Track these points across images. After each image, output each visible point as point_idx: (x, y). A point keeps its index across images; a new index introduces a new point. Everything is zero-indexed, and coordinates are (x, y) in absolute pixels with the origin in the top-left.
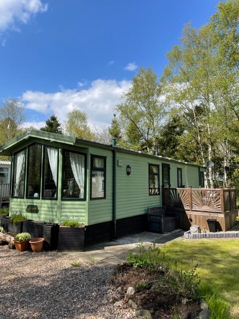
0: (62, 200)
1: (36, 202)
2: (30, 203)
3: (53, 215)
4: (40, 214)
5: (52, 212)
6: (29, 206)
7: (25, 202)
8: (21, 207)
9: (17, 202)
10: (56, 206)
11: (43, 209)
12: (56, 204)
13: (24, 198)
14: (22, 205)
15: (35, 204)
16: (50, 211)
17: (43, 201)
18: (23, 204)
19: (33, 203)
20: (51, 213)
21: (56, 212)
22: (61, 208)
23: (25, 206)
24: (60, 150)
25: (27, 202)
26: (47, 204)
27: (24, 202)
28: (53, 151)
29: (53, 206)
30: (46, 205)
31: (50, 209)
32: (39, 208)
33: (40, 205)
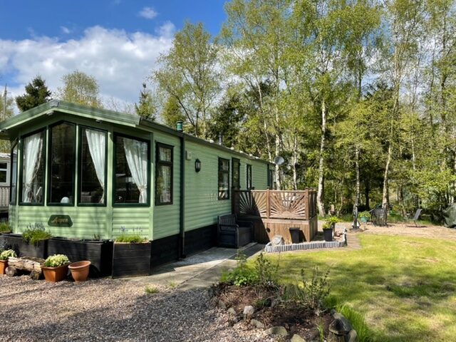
0: (114, 206)
1: (67, 211)
2: (57, 211)
3: (99, 228)
4: (76, 228)
5: (98, 223)
6: (52, 218)
7: (47, 211)
8: (38, 218)
9: (31, 211)
10: (104, 215)
11: (80, 220)
12: (104, 212)
13: (43, 205)
14: (40, 216)
15: (65, 214)
16: (93, 223)
17: (81, 209)
18: (43, 214)
19: (62, 211)
20: (96, 225)
21: (105, 224)
22: (112, 217)
23: (47, 216)
24: (109, 133)
25: (51, 211)
26: (89, 212)
27: (45, 211)
28: (96, 135)
29: (99, 215)
30: (86, 215)
31: (94, 220)
32: (72, 219)
33: (75, 214)
